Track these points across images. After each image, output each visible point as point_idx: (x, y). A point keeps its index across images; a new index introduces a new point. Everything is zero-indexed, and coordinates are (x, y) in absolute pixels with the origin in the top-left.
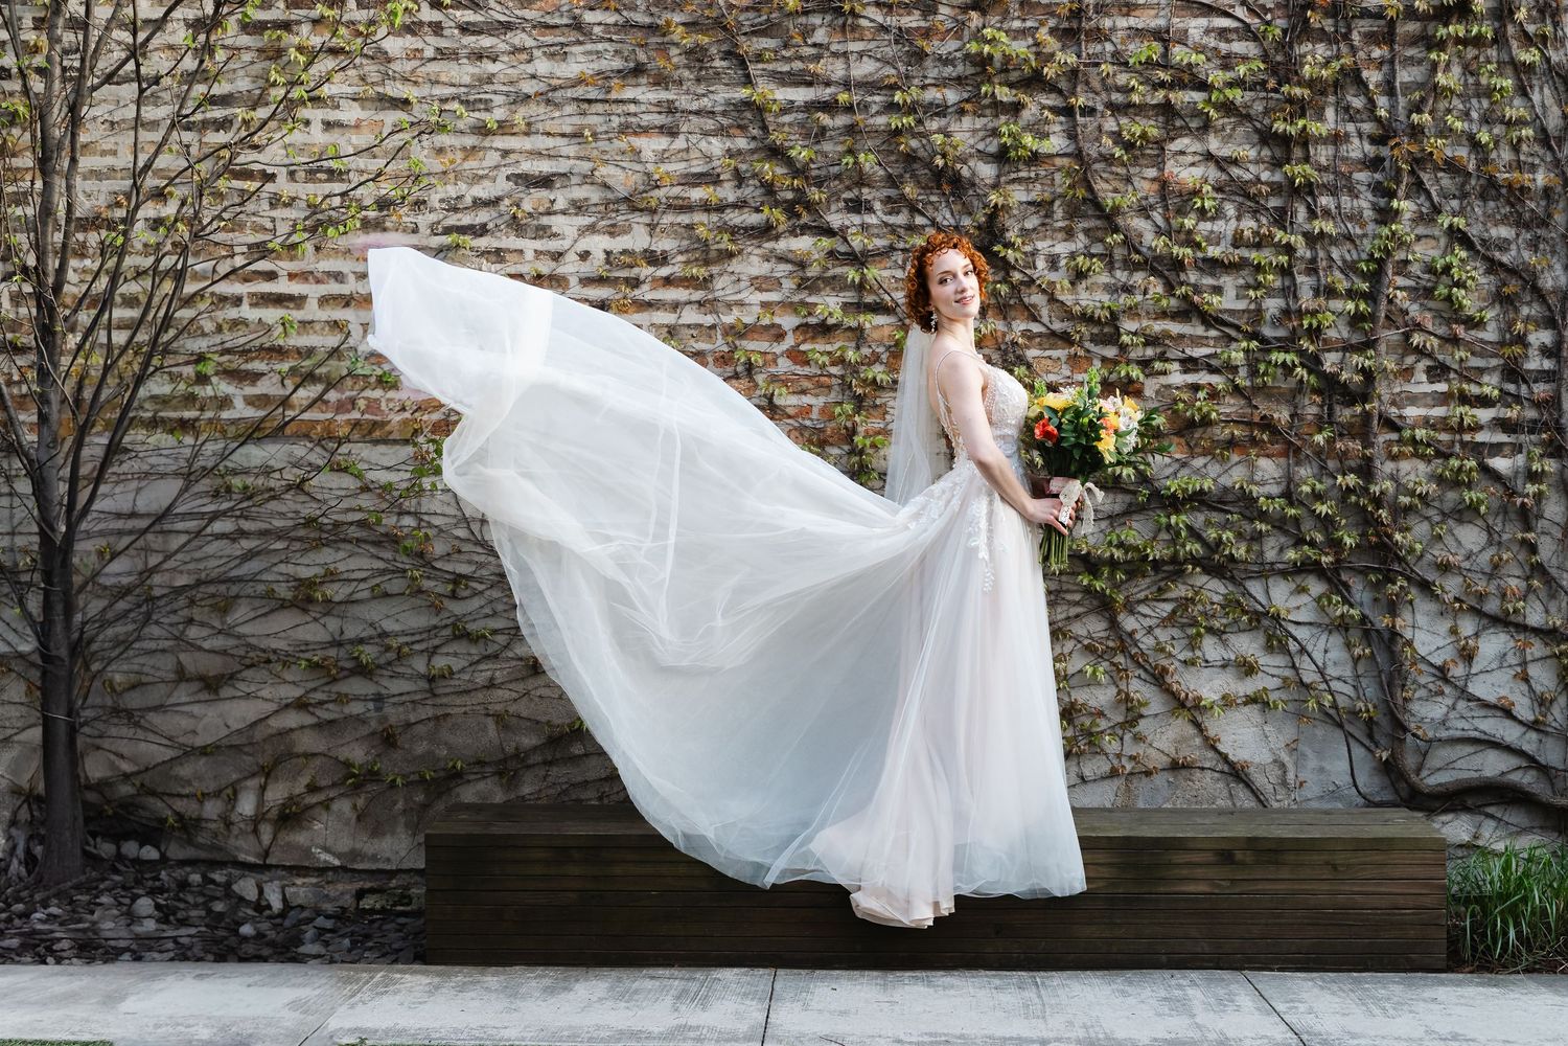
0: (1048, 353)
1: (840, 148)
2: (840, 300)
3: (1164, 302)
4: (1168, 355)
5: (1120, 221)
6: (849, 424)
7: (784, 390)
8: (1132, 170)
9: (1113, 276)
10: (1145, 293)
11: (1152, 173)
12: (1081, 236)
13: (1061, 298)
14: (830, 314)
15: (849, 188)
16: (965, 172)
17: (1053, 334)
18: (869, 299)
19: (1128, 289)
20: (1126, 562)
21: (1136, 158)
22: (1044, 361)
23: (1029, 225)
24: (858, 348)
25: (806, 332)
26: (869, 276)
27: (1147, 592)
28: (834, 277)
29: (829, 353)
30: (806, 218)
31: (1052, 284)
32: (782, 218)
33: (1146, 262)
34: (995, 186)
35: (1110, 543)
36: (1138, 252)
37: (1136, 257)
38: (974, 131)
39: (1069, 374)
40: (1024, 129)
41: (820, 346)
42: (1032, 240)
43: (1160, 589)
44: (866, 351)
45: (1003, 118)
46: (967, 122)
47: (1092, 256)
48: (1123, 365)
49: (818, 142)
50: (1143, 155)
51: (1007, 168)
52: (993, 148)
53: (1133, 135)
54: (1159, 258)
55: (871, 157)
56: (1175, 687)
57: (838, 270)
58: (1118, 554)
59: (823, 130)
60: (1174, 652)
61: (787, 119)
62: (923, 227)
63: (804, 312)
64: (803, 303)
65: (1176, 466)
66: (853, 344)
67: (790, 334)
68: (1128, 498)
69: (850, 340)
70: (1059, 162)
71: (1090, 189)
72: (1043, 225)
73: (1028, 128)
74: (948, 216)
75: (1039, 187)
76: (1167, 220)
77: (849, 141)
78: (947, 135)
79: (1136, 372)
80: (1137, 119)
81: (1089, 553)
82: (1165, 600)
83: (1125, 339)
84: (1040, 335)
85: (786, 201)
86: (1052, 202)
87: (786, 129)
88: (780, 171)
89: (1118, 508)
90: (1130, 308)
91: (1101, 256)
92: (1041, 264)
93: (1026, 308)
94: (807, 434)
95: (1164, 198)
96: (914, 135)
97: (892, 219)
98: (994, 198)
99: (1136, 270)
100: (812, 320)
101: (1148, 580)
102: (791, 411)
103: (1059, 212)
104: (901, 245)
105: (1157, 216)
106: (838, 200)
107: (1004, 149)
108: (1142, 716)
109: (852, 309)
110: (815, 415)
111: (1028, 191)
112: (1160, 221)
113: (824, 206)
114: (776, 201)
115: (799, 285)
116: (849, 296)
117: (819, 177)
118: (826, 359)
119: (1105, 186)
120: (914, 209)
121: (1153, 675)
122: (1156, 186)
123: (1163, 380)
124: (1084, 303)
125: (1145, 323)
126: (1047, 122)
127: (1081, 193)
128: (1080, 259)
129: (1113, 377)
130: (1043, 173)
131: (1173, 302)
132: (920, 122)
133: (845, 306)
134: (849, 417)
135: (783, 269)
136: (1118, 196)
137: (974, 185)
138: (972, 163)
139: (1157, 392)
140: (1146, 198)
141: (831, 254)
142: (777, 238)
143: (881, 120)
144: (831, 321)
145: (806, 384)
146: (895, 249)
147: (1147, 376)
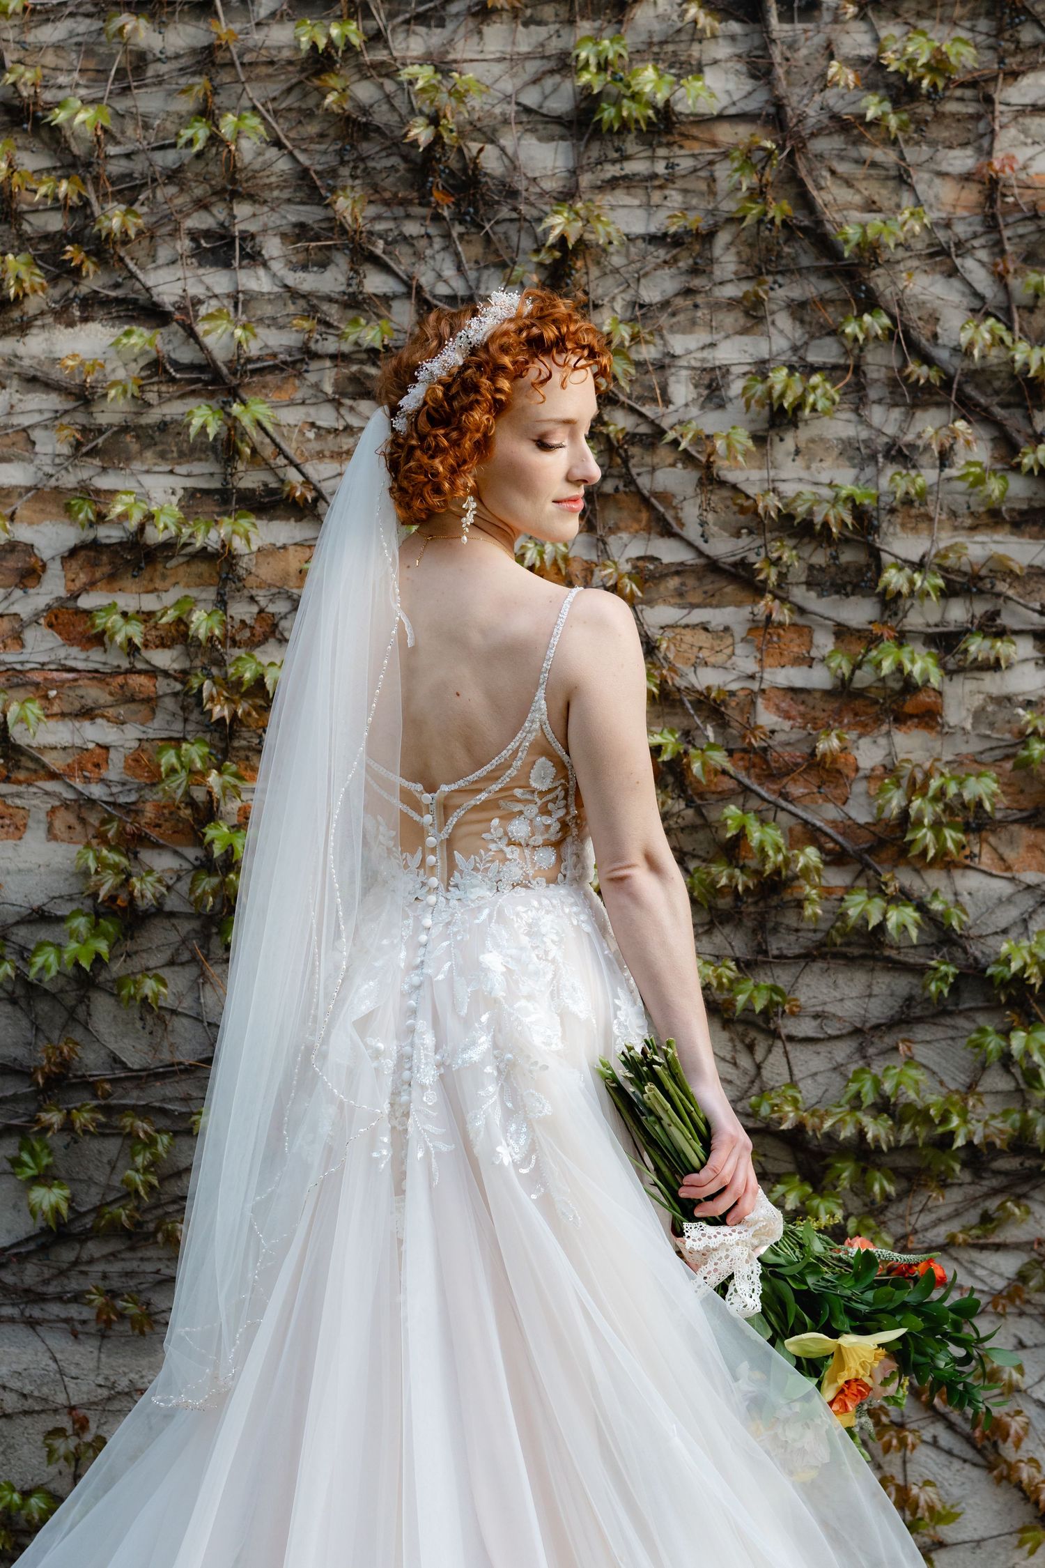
0: (699, 616)
1: (185, 105)
2: (179, 483)
3: (994, 487)
4: (1006, 620)
5: (879, 280)
6: (199, 795)
7: (34, 709)
8: (912, 155)
9: (863, 421)
10: (945, 458)
11: (961, 160)
12: (783, 321)
13: (731, 476)
14: (150, 517)
15: (202, 205)
16: (491, 162)
17: (712, 567)
18: (250, 479)
19: (900, 454)
20: (895, 1149)
21: (921, 124)
22: (688, 636)
23: (651, 293)
24: (222, 603)
25: (94, 564)
26: (246, 421)
27: (954, 1227)
28: (163, 426)
29: (147, 617)
30: (94, 280)
31: (704, 439)
32: (34, 278)
33: (947, 383)
34: (567, 196)
35: (858, 1096)
36: (927, 360)
37: (919, 371)
38: (513, 60)
39: (751, 666)
40: (639, 54)
41: (128, 600)
42: (659, 331)
43: (986, 1218)
44: (241, 610)
45: (586, 27)
46: (496, 37)
47: (813, 369)
48: (888, 645)
49: (126, 90)
50: (939, 116)
51: (595, 151)
52: (561, 103)
53: (911, 62)
54: (979, 376)
55: (254, 121)
56: (1026, 1473)
57: (173, 409)
58: (876, 1129)
59: (141, 60)
60: (1025, 1382)
61: (49, 33)
62: (386, 299)
63: (87, 513)
64: (87, 492)
65: (1027, 902)
66: (210, 594)
67: (55, 568)
68: (902, 984)
69: (202, 583)
70: (726, 134)
71: (805, 201)
72: (688, 292)
73: (653, 50)
74: (449, 271)
75: (676, 199)
76: (1000, 278)
77: (200, 83)
78: (443, 66)
79: (921, 664)
80: (924, 24)
81: (800, 1127)
82: (998, 1247)
83: (894, 578)
84: (680, 570)
85: (47, 237)
86: (708, 237)
87: (50, 59)
88: (30, 162)
89: (878, 1010)
90: (908, 501)
91: (832, 371)
92: (682, 390)
93: (645, 501)
94: (94, 819)
95: (991, 224)
96: (364, 71)
97: (308, 282)
98: (558, 223)
99: (925, 406)
100: (109, 534)
101: (955, 1195)
102: (54, 761)
103: (726, 258)
104: (331, 345)
105: (976, 270)
106: (174, 234)
107: (589, 102)
108: (941, 1545)
109: (210, 506)
110: (115, 770)
111: (648, 206)
112: (981, 279)
113: (140, 251)
114: (20, 235)
115: (78, 445)
116: (202, 473)
117: (130, 176)
118: (136, 631)
119: (843, 194)
120: (362, 256)
121: (969, 1440)
122: (972, 194)
123: (992, 684)
124: (789, 489)
125: (946, 539)
126: (696, 35)
127: (779, 209)
128: (779, 377)
129: (864, 678)
130: (685, 164)
131: (1019, 488)
132: (376, 38)
133: (193, 499)
134: (196, 776)
135: (40, 404)
136: (875, 220)
137: (513, 194)
138: (507, 141)
139: (978, 715)
140: (948, 225)
141: (157, 367)
142: (23, 328)
143: (280, 36)
144: (155, 535)
145: (94, 694)
146: (315, 356)
147: (950, 673)
